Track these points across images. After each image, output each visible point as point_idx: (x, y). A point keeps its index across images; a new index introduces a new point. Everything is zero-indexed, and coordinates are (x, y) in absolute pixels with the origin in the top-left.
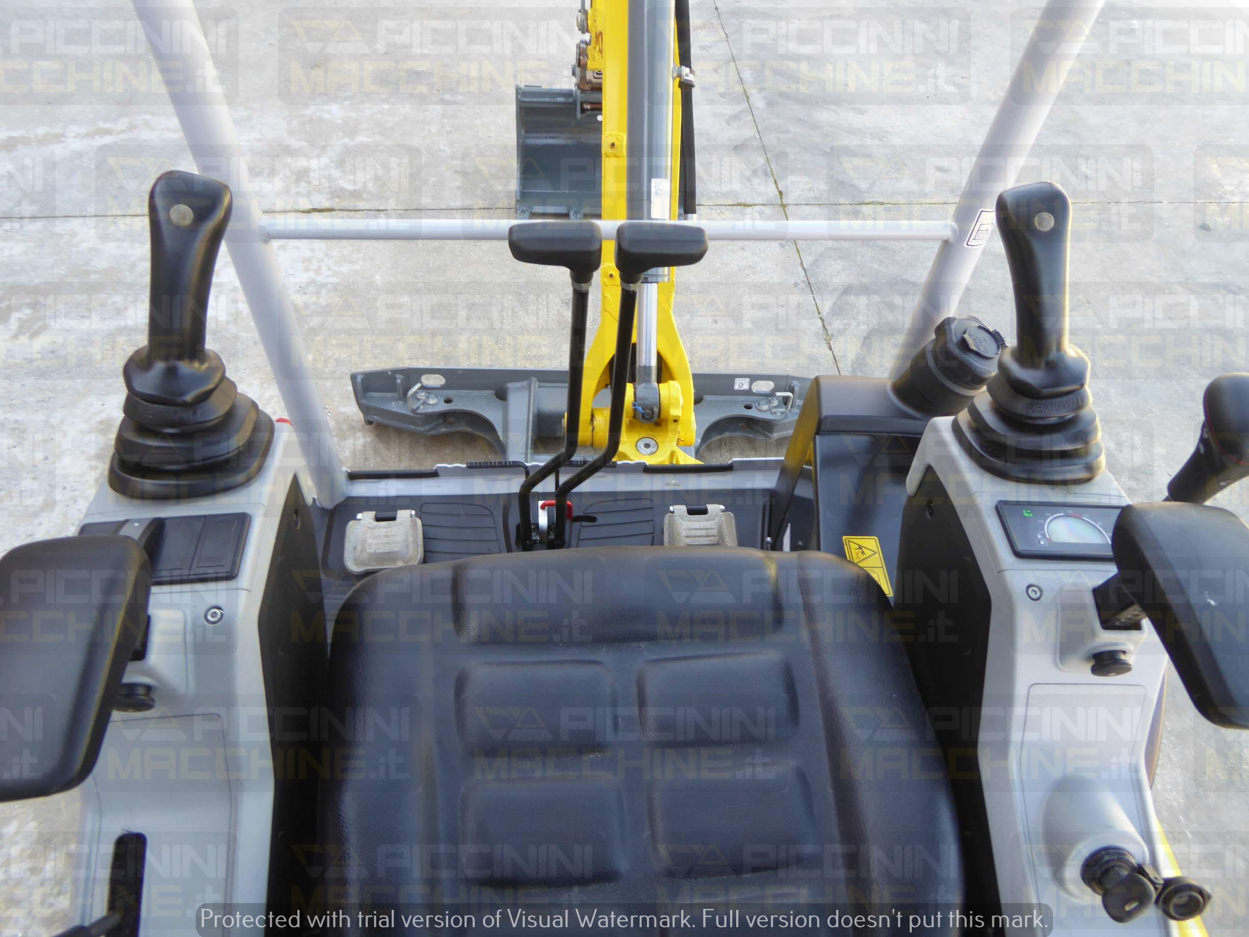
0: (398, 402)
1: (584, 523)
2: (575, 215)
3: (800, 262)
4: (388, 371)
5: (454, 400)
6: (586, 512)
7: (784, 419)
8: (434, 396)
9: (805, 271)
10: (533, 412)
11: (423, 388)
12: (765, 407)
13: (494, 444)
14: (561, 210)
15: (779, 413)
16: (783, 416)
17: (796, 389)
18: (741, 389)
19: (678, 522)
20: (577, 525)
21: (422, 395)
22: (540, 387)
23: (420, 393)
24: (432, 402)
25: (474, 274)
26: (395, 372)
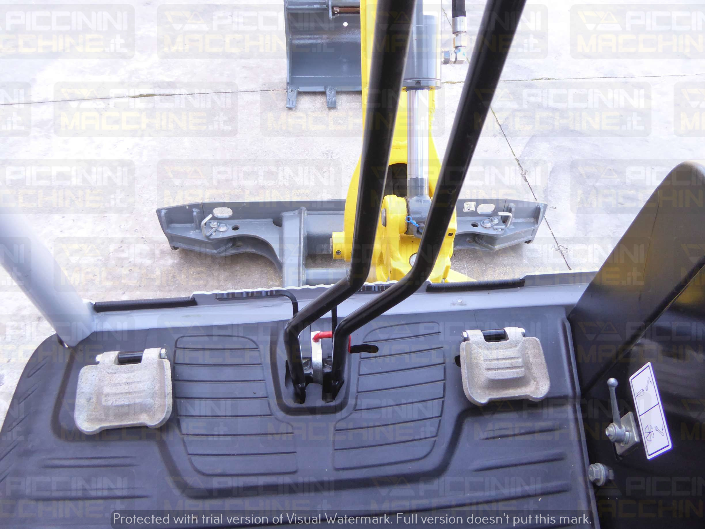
0: (195, 231)
1: (364, 354)
2: (330, 92)
3: (496, 120)
4: (186, 206)
5: (240, 227)
6: (365, 341)
7: (504, 234)
8: (224, 225)
9: (500, 126)
10: (304, 235)
11: (214, 218)
12: (489, 225)
13: (273, 262)
14: (321, 89)
15: (500, 230)
16: (503, 232)
17: (513, 210)
18: (469, 211)
19: (475, 351)
20: (355, 356)
21: (214, 224)
22: (308, 214)
23: (212, 223)
24: (222, 229)
25: (257, 135)
26: (192, 206)
